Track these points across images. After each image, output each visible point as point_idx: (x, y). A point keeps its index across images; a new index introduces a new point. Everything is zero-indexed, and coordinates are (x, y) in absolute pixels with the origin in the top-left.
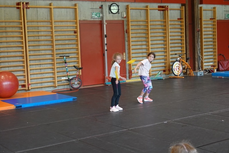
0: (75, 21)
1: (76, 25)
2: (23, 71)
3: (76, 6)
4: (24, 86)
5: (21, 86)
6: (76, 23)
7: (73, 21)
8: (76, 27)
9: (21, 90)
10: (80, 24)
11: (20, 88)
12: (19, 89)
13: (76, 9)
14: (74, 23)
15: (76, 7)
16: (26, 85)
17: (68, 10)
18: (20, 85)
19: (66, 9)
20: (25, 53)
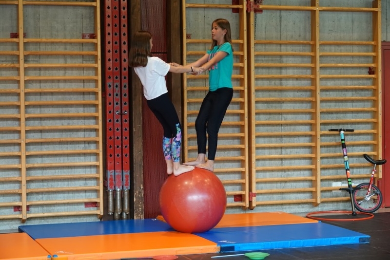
0: (373, 43)
1: (373, 54)
2: (239, 161)
3: (376, 7)
4: (239, 198)
5: (233, 199)
6: (375, 48)
7: (367, 42)
8: (375, 59)
9: (232, 207)
10: (384, 51)
11: (230, 202)
12: (228, 204)
13: (375, 13)
14: (370, 48)
15: (375, 9)
16: (244, 195)
17: (356, 16)
18: (230, 196)
19: (350, 15)
20: (246, 119)
